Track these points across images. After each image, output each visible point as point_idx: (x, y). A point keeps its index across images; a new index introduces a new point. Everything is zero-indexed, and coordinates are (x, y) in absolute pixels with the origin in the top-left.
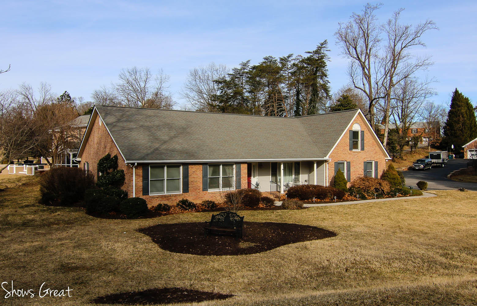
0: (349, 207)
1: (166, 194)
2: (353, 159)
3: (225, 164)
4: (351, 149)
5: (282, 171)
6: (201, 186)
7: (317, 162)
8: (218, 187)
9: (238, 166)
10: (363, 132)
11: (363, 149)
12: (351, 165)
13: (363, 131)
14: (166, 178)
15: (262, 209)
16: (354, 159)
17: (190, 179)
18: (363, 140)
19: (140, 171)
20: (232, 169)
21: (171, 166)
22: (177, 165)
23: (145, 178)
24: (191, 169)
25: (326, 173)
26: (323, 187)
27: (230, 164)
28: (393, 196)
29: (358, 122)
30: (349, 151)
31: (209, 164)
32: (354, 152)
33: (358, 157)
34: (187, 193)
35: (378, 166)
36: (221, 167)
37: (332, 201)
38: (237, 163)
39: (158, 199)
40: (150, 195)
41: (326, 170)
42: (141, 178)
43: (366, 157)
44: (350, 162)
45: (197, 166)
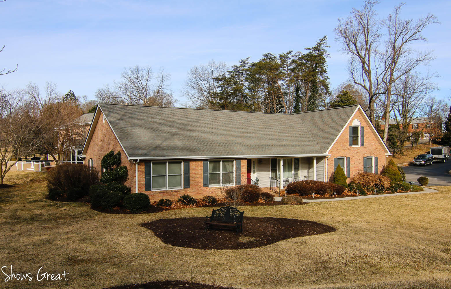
0: (349, 202)
1: (167, 189)
2: (353, 155)
3: (225, 160)
4: (350, 145)
5: (282, 167)
6: (202, 182)
7: (316, 158)
8: (219, 183)
9: (238, 161)
10: (362, 128)
11: (362, 145)
12: (350, 161)
13: (363, 127)
14: (167, 174)
15: (262, 204)
16: (354, 155)
17: (191, 175)
18: (362, 135)
19: (143, 168)
20: (233, 165)
21: (173, 162)
22: (178, 162)
23: (148, 174)
24: (192, 165)
25: (325, 168)
26: (323, 182)
27: (230, 160)
28: (393, 192)
29: (358, 118)
30: (349, 147)
31: (210, 160)
32: (354, 148)
33: (357, 153)
34: (189, 189)
35: (378, 162)
36: (221, 163)
37: (331, 196)
38: (236, 159)
39: (160, 195)
40: (152, 191)
41: (325, 166)
42: (144, 174)
43: (366, 152)
44: (349, 158)
45: (198, 163)
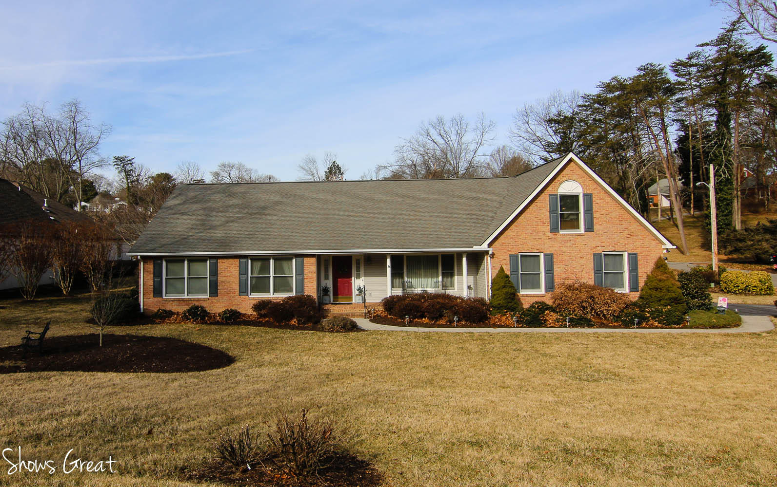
1: (186, 297)
2: (562, 249)
3: (279, 259)
4: (554, 230)
5: (389, 270)
6: (236, 287)
7: (467, 255)
8: (269, 291)
9: (300, 260)
10: (588, 197)
11: (589, 228)
12: (554, 260)
13: (591, 195)
14: (186, 276)
16: (564, 249)
17: (220, 279)
18: (589, 210)
19: (150, 267)
21: (192, 260)
22: (202, 259)
23: (157, 274)
24: (222, 265)
25: (488, 274)
27: (288, 258)
29: (575, 177)
30: (551, 235)
31: (251, 257)
32: (564, 236)
33: (574, 246)
34: (216, 298)
35: (639, 263)
36: (271, 261)
37: (450, 324)
38: (297, 256)
39: (174, 303)
41: (487, 269)
42: (152, 275)
43: (599, 244)
44: (552, 255)
45: (231, 261)
